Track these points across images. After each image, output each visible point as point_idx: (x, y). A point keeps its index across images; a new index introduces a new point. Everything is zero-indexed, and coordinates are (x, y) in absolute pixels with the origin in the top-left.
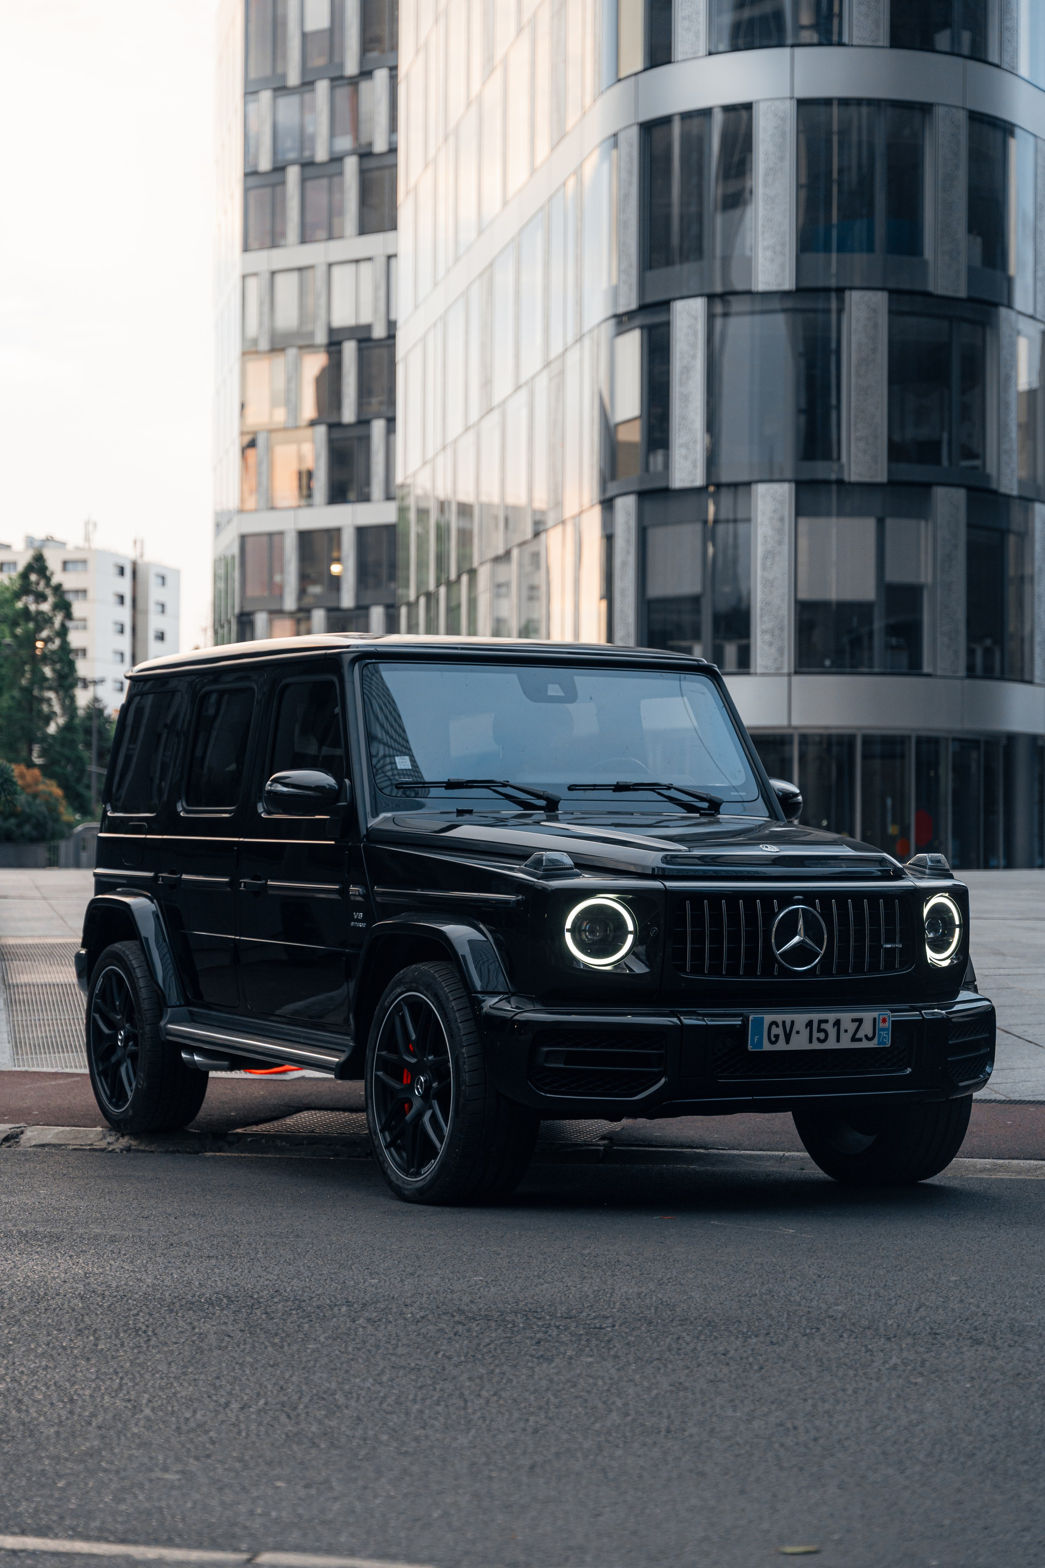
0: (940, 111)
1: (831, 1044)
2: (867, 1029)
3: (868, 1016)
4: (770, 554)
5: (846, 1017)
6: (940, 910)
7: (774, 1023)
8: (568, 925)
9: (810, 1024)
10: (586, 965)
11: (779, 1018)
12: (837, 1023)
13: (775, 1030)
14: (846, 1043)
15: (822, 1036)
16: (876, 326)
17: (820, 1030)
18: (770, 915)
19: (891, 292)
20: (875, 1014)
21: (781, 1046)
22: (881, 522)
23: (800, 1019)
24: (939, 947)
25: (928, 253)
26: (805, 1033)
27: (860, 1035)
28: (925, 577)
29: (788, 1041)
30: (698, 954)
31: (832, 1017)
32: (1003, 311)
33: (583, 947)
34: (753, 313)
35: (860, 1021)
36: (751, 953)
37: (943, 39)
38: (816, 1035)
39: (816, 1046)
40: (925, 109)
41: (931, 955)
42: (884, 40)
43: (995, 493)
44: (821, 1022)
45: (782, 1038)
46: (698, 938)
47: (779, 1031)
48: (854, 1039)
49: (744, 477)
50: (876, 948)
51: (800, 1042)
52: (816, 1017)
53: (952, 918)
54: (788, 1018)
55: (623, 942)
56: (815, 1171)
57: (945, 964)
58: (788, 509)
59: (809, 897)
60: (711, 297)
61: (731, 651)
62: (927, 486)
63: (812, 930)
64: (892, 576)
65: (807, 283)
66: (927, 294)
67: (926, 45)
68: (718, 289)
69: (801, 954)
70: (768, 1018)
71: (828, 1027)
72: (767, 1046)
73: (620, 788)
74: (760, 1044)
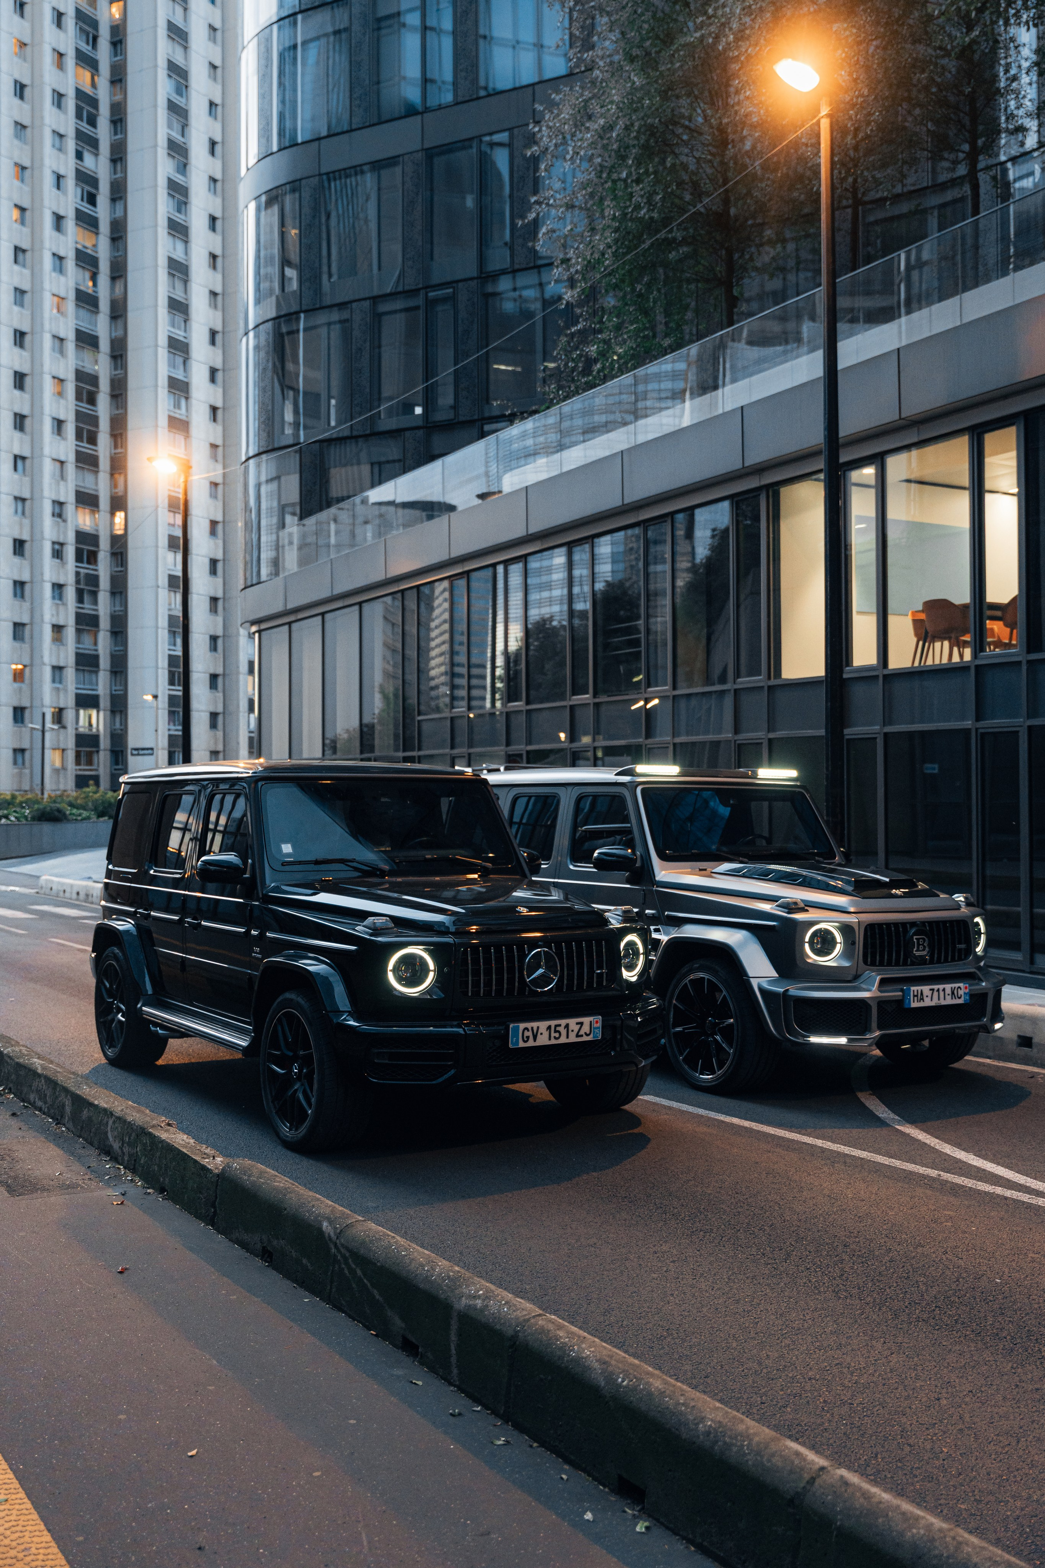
1: (563, 1040)
2: (586, 1028)
3: (586, 1020)
5: (572, 1022)
6: (631, 944)
7: (526, 1029)
8: (390, 966)
9: (549, 1028)
10: (400, 992)
11: (529, 1025)
12: (567, 1026)
13: (527, 1034)
14: (573, 1039)
15: (557, 1035)
17: (556, 1031)
18: (523, 956)
20: (591, 1019)
21: (531, 1043)
23: (543, 1025)
24: (630, 967)
26: (546, 1034)
27: (582, 1033)
29: (535, 1040)
30: (476, 984)
31: (563, 1022)
33: (399, 980)
35: (581, 1024)
36: (511, 981)
38: (553, 1034)
39: (553, 1042)
41: (626, 974)
44: (556, 1026)
45: (531, 1038)
46: (476, 973)
47: (530, 1034)
48: (578, 1036)
50: (591, 971)
51: (543, 1040)
52: (553, 1023)
53: (638, 949)
54: (535, 1025)
55: (426, 976)
57: (634, 979)
59: (547, 942)
63: (551, 967)
69: (544, 980)
70: (522, 1026)
71: (562, 1029)
72: (522, 1044)
74: (517, 1042)
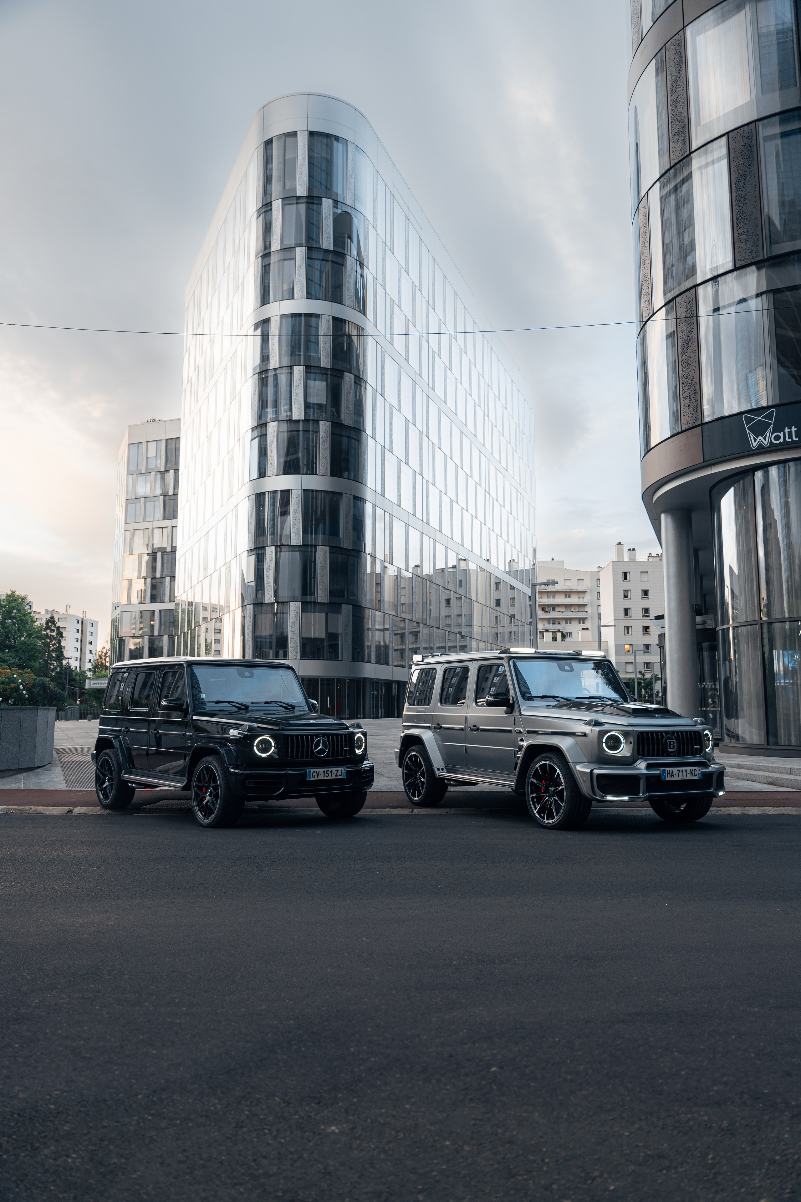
0: (345, 495)
1: (329, 778)
2: (340, 773)
3: (340, 769)
4: (293, 623)
5: (334, 770)
6: (359, 738)
7: (314, 772)
8: (255, 744)
9: (324, 772)
10: (260, 756)
11: (315, 770)
12: (331, 771)
14: (334, 777)
16: (326, 556)
17: (327, 773)
18: (313, 741)
19: (330, 547)
20: (342, 768)
21: (316, 778)
22: (327, 614)
23: (321, 770)
24: (359, 748)
25: (341, 536)
26: (323, 774)
27: (338, 774)
28: (340, 631)
29: (318, 777)
30: (292, 752)
31: (330, 770)
32: (363, 553)
33: (259, 750)
34: (289, 551)
35: (338, 770)
36: (307, 751)
37: (346, 474)
38: (326, 775)
39: (326, 778)
40: (341, 494)
41: (357, 751)
42: (329, 474)
43: (360, 606)
44: (327, 771)
45: (316, 776)
46: (293, 748)
47: (315, 774)
48: (336, 776)
49: (286, 601)
50: (342, 749)
51: (321, 777)
52: (325, 770)
53: (362, 740)
54: (318, 770)
55: (271, 749)
56: (321, 814)
57: (360, 753)
58: (299, 610)
59: (323, 735)
60: (277, 546)
61: (281, 653)
62: (341, 604)
63: (324, 745)
64: (330, 630)
65: (304, 544)
66: (342, 548)
67: (341, 476)
68: (279, 544)
69: (321, 751)
70: (312, 770)
71: (329, 772)
72: (312, 779)
73: (266, 703)
74: (310, 778)
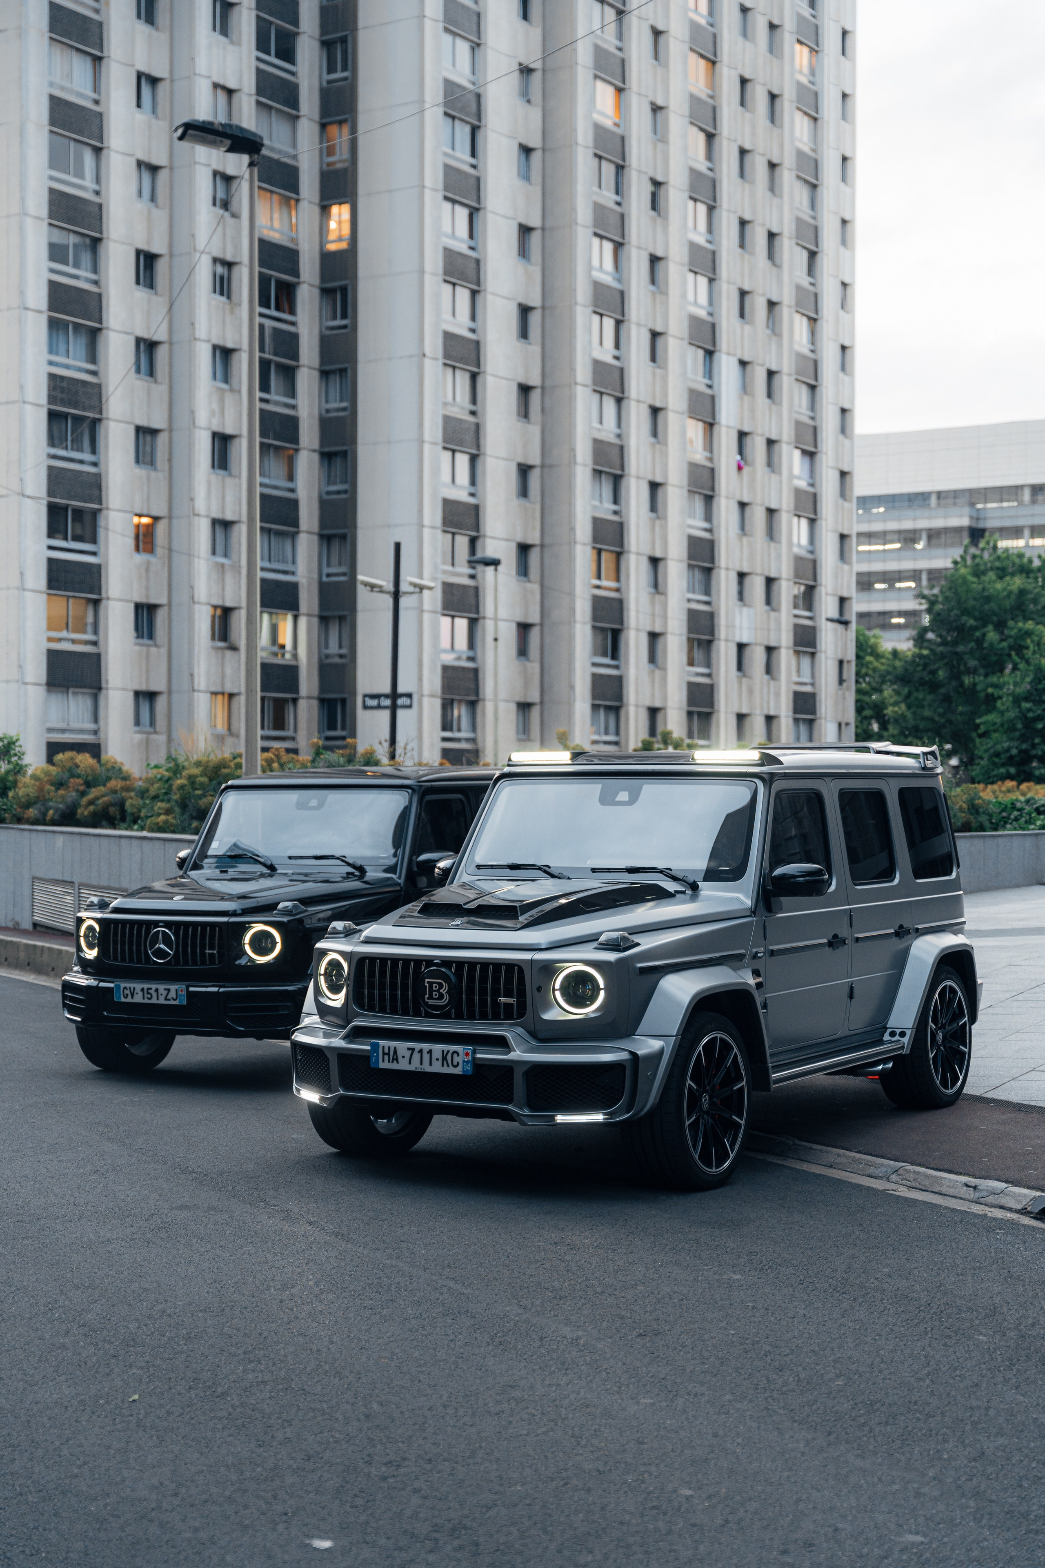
1: (154, 1001)
2: (172, 994)
3: (173, 988)
5: (161, 987)
7: (125, 988)
9: (143, 990)
11: (128, 985)
12: (157, 990)
13: (126, 992)
14: (162, 1001)
15: (149, 996)
17: (148, 993)
20: (177, 987)
21: (129, 1000)
23: (138, 986)
26: (141, 994)
27: (169, 997)
29: (132, 997)
30: (115, 951)
31: (154, 987)
35: (169, 990)
38: (146, 995)
39: (146, 1001)
44: (148, 989)
45: (130, 996)
47: (128, 992)
48: (166, 999)
51: (138, 999)
52: (146, 986)
54: (132, 985)
63: (167, 941)
69: (161, 953)
70: (123, 985)
71: (152, 992)
72: (123, 1000)
74: (120, 998)
